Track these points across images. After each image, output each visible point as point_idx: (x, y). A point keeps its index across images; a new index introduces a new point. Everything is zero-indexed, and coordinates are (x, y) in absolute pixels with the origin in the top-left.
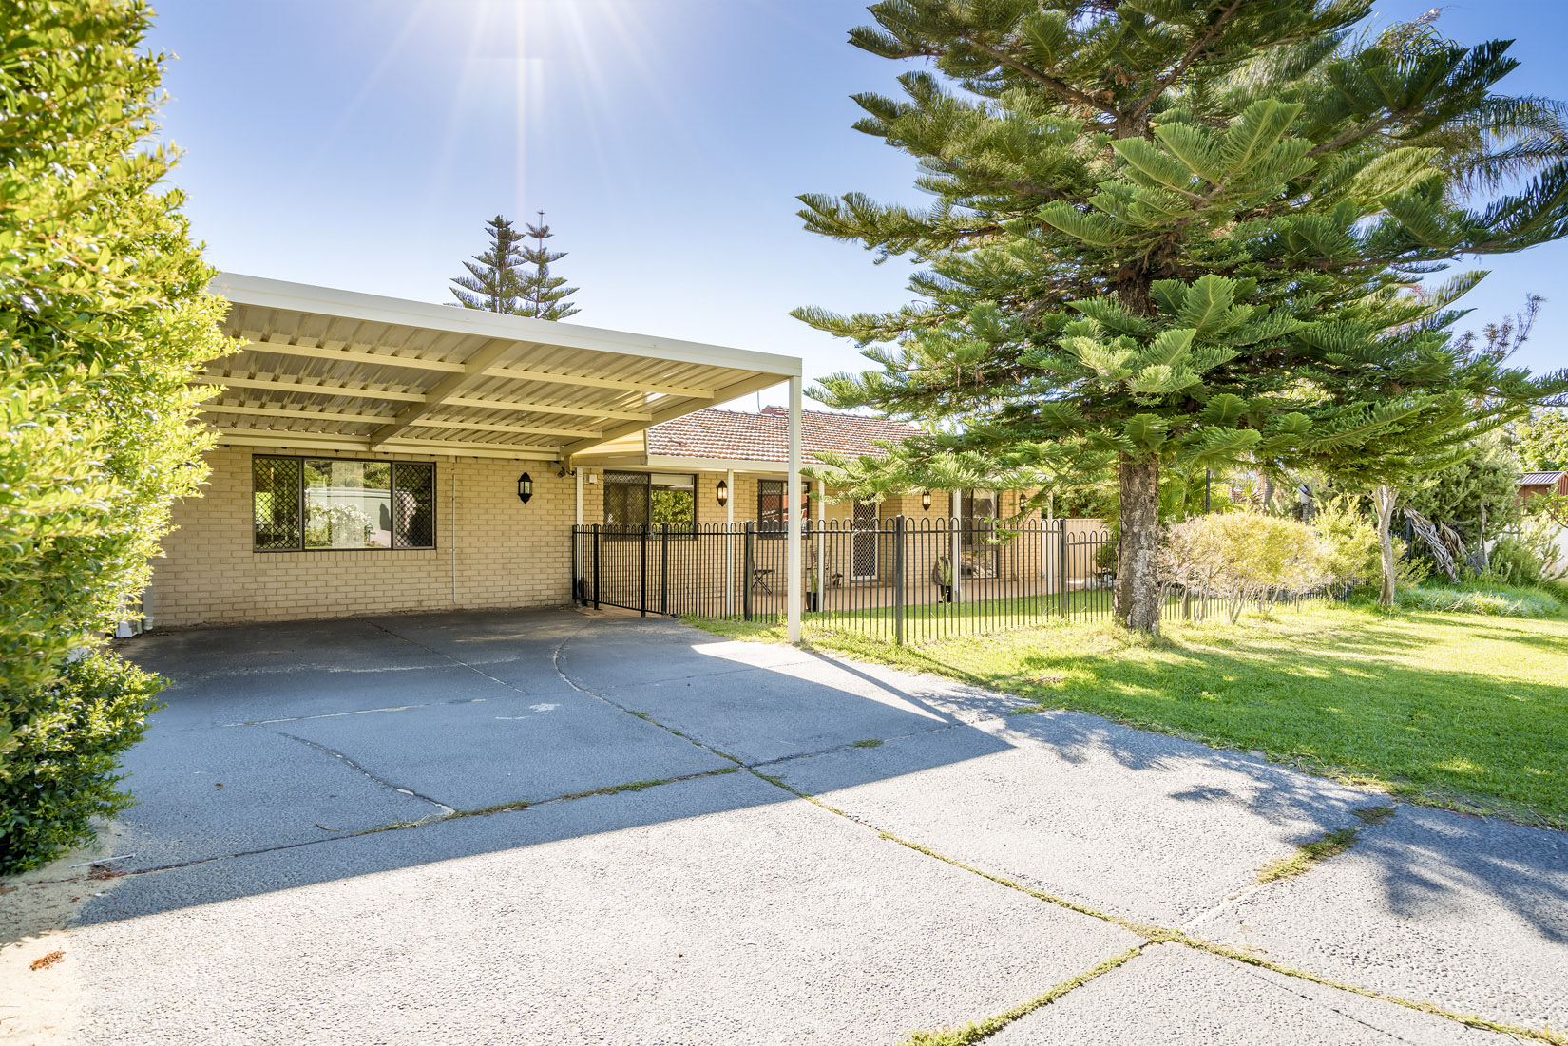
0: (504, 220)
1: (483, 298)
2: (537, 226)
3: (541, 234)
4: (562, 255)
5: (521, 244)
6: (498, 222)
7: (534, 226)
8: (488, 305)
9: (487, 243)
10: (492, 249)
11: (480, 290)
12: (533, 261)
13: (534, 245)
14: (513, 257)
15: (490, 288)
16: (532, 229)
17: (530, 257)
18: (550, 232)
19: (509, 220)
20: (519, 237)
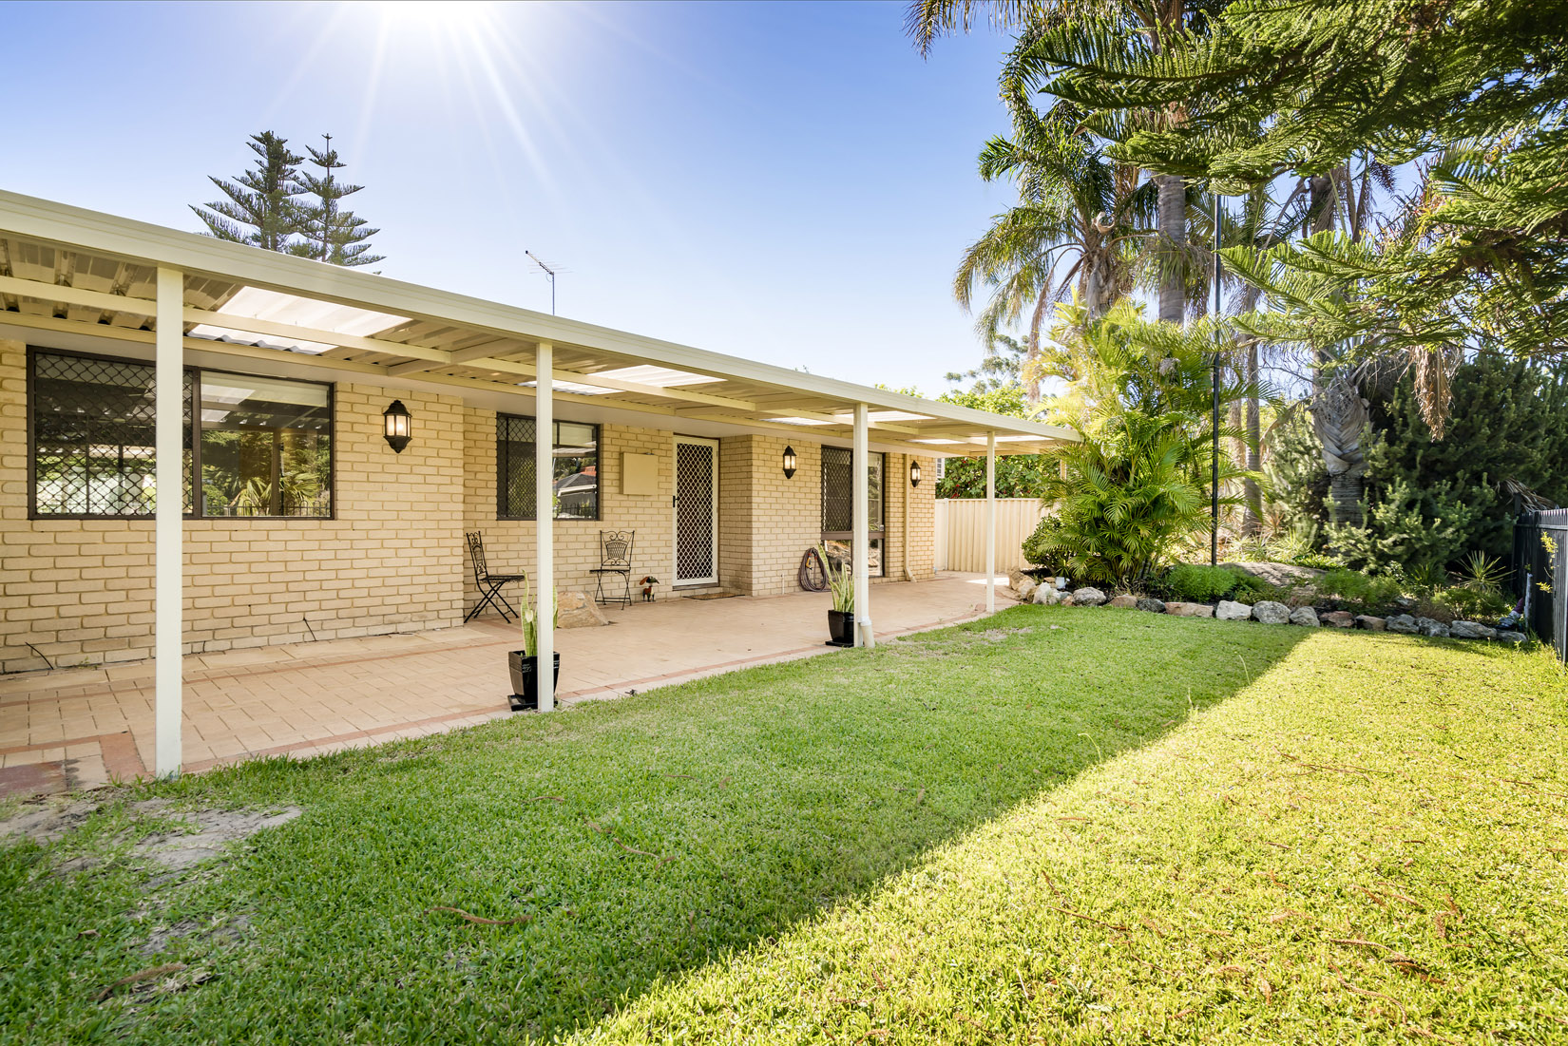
0: (275, 137)
1: (249, 230)
2: (322, 151)
3: (329, 161)
4: (356, 189)
5: (299, 170)
6: (267, 138)
7: (318, 151)
8: (256, 238)
9: (254, 163)
10: (261, 171)
11: (245, 220)
12: (319, 193)
13: (320, 174)
14: (289, 183)
15: (258, 219)
16: (314, 153)
17: (314, 187)
18: (339, 160)
19: (282, 137)
20: (298, 160)
